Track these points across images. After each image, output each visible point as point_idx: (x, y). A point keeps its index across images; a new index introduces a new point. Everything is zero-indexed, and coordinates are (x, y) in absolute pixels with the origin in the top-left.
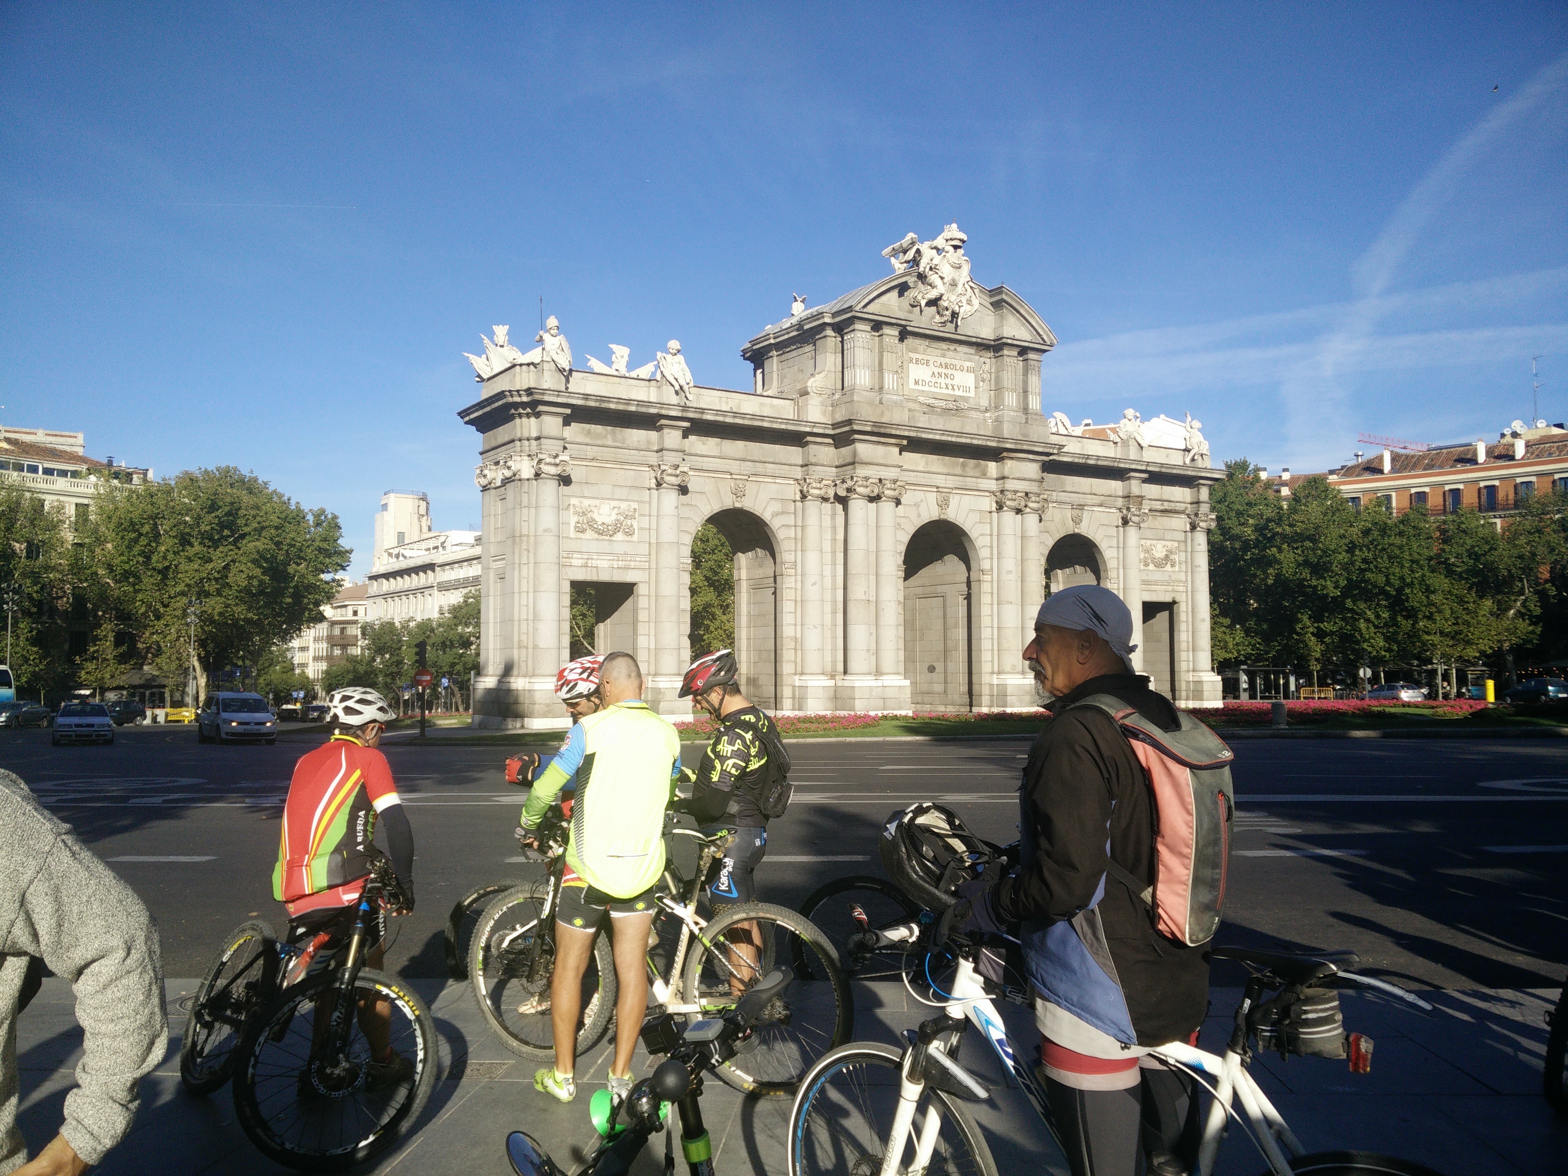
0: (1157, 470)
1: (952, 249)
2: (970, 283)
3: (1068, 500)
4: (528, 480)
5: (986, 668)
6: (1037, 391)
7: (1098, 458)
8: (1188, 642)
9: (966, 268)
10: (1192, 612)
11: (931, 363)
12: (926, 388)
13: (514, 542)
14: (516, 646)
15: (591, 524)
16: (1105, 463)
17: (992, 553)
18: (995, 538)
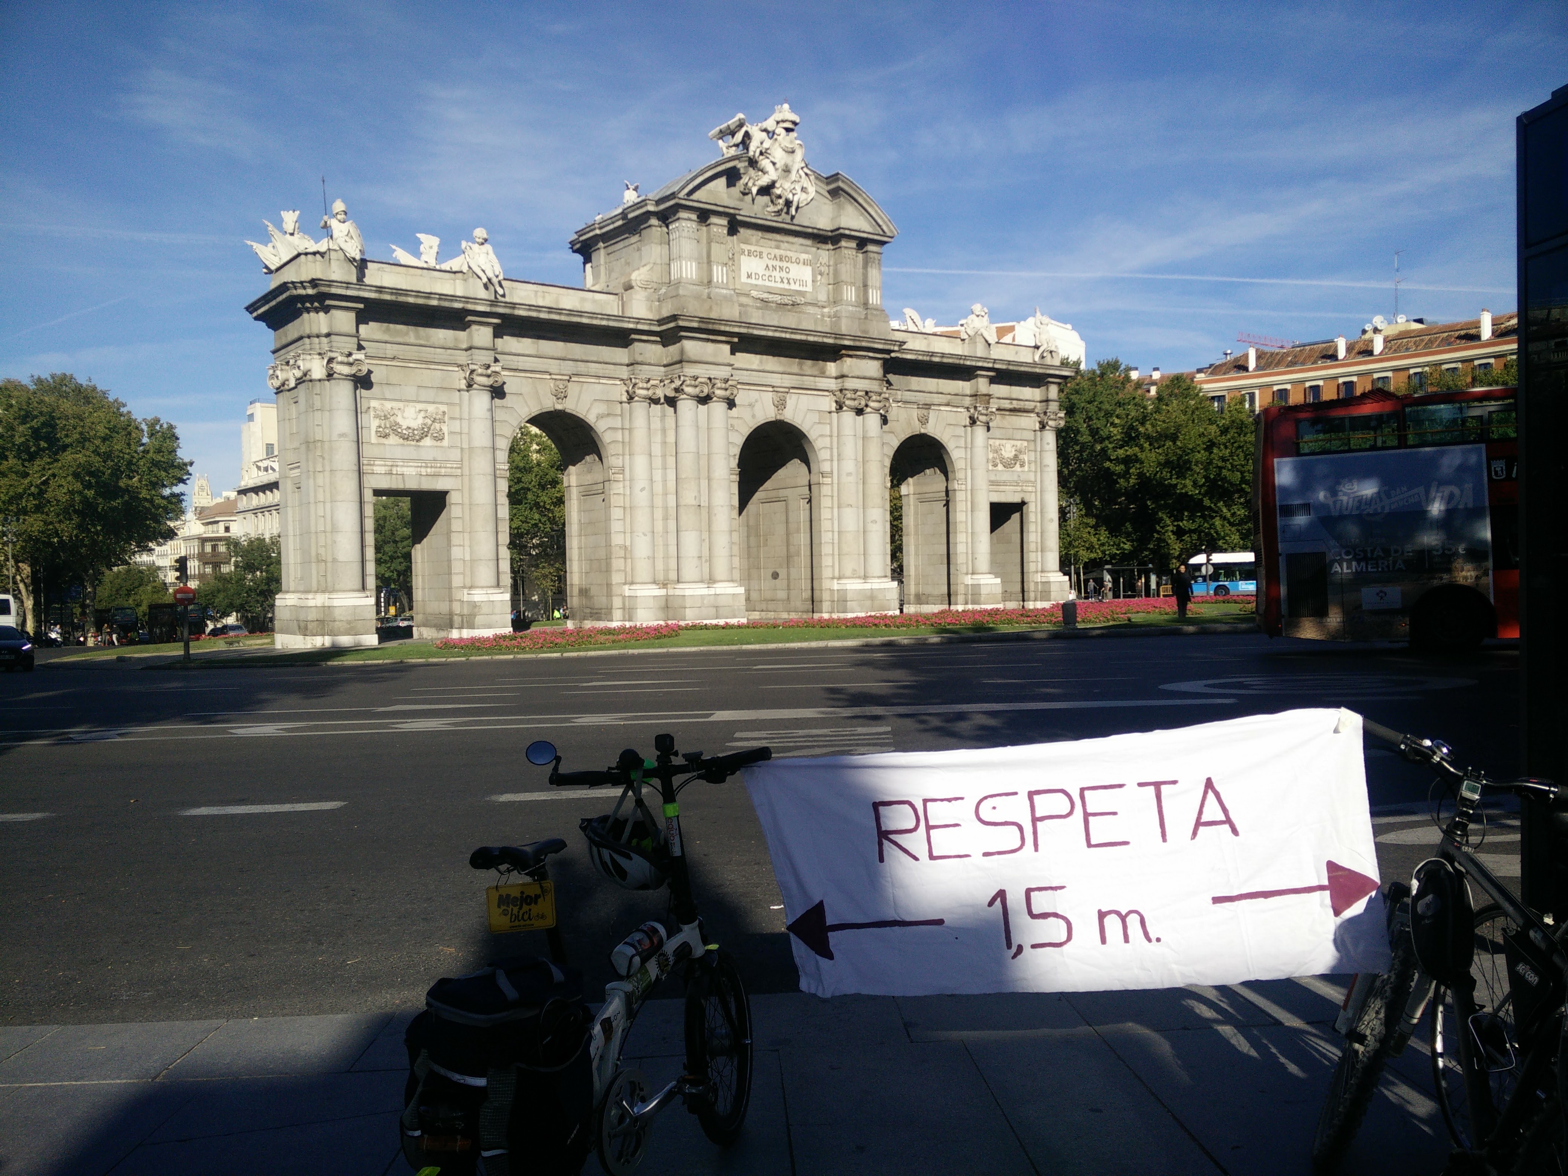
0: (1004, 367)
1: (783, 132)
2: (806, 170)
3: (913, 399)
4: (320, 380)
5: (826, 573)
6: (878, 285)
7: (943, 355)
8: (1037, 543)
9: (799, 154)
10: (1042, 512)
11: (764, 255)
12: (760, 282)
13: (308, 449)
14: (313, 560)
15: (395, 429)
16: (950, 361)
17: (832, 456)
18: (835, 439)
